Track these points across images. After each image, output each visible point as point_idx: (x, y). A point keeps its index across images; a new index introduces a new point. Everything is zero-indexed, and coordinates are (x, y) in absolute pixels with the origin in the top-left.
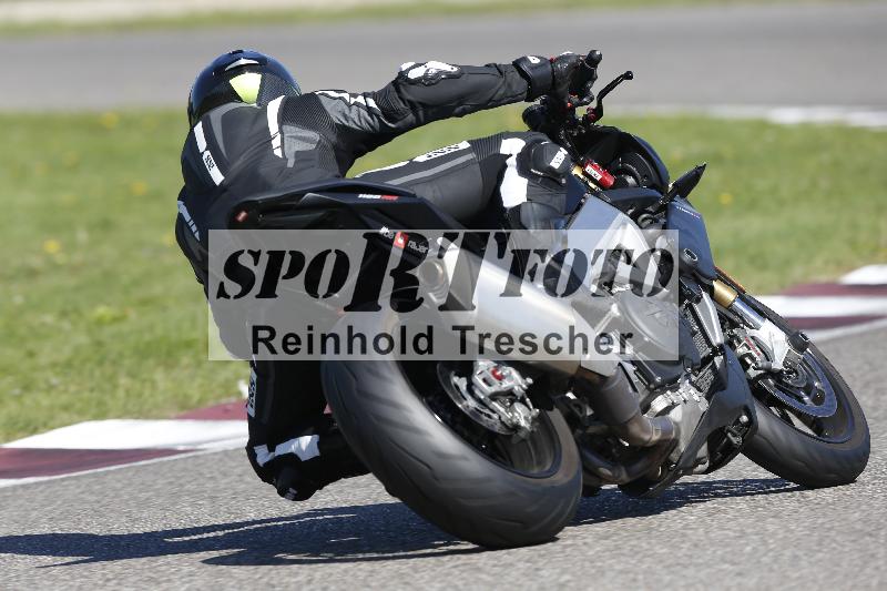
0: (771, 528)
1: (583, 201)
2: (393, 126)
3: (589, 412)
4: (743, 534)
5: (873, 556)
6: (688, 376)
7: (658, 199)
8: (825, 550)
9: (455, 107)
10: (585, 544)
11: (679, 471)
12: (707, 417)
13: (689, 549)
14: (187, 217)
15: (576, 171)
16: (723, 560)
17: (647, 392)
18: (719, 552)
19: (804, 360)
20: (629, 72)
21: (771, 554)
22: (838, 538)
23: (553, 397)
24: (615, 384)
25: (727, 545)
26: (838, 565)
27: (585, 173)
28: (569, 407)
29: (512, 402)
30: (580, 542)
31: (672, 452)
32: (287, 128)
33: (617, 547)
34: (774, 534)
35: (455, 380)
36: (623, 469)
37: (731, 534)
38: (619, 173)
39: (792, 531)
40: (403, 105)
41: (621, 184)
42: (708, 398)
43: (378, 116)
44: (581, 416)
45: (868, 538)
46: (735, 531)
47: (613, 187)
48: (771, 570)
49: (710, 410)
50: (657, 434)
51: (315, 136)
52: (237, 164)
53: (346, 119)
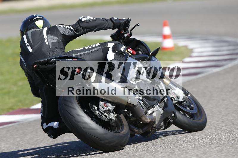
1: (127, 58)
2: (77, 33)
3: (131, 115)
6: (157, 104)
7: (148, 57)
11: (156, 129)
12: (163, 115)
14: (23, 60)
17: (146, 109)
19: (188, 98)
20: (138, 24)
23: (121, 111)
24: (138, 107)
27: (128, 51)
28: (125, 113)
29: (110, 113)
31: (154, 124)
32: (49, 36)
35: (95, 106)
36: (141, 129)
38: (137, 51)
40: (80, 28)
41: (138, 54)
42: (163, 109)
43: (73, 31)
44: (129, 116)
47: (135, 55)
49: (164, 113)
50: (149, 120)
51: (56, 38)
52: (36, 47)
53: (65, 32)
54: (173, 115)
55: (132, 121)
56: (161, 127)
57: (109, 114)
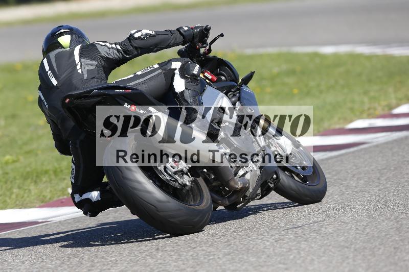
0: (303, 246)
1: (205, 88)
2: (127, 56)
3: (213, 177)
4: (290, 250)
5: (347, 257)
7: (235, 86)
8: (326, 256)
9: (154, 48)
10: (219, 258)
11: (249, 199)
13: (265, 258)
14: (43, 98)
15: (201, 75)
16: (280, 263)
18: (279, 259)
20: (222, 34)
21: (302, 259)
22: (333, 250)
23: (197, 171)
25: (283, 255)
26: (331, 262)
27: (204, 76)
28: (205, 175)
29: (183, 175)
30: (216, 257)
31: (247, 192)
32: (83, 60)
33: (233, 259)
34: (304, 250)
36: (227, 200)
37: (285, 250)
38: (218, 75)
39: (312, 248)
40: (132, 48)
41: (219, 80)
42: (260, 170)
43: (121, 52)
44: (210, 178)
45: (346, 249)
46: (286, 249)
47: (216, 82)
48: (301, 266)
50: (241, 184)
51: (95, 63)
52: (63, 76)
53: (108, 54)
54: (275, 176)
55: (214, 186)
56: (257, 195)
57: (182, 177)
